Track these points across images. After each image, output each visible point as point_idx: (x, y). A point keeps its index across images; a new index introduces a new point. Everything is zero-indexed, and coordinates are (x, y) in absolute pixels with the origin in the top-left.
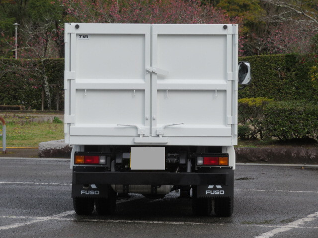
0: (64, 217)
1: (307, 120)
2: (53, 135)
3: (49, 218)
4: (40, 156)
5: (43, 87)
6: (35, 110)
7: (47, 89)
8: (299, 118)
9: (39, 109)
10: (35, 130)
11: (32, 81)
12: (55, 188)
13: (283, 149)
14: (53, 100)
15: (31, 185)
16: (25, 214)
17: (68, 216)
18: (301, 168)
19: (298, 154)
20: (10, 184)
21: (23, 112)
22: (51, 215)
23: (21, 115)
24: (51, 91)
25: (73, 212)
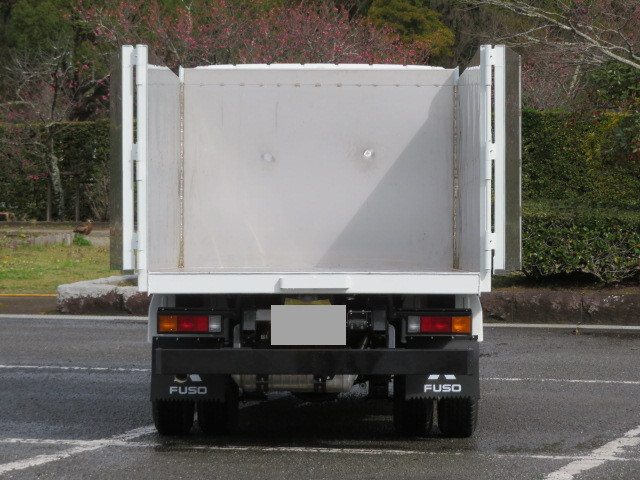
0: (135, 440)
1: (580, 238)
2: (77, 270)
3: (106, 442)
4: (59, 311)
5: (49, 176)
6: (34, 221)
7: (56, 181)
8: (564, 235)
9: (41, 218)
10: (42, 260)
11: (27, 165)
12: (103, 378)
13: (535, 295)
14: (67, 201)
15: (54, 371)
16: (54, 436)
17: (142, 438)
18: (573, 331)
19: (564, 305)
20: (11, 370)
21: (11, 225)
22: (108, 436)
23: (10, 231)
24: (64, 184)
25: (152, 429)
